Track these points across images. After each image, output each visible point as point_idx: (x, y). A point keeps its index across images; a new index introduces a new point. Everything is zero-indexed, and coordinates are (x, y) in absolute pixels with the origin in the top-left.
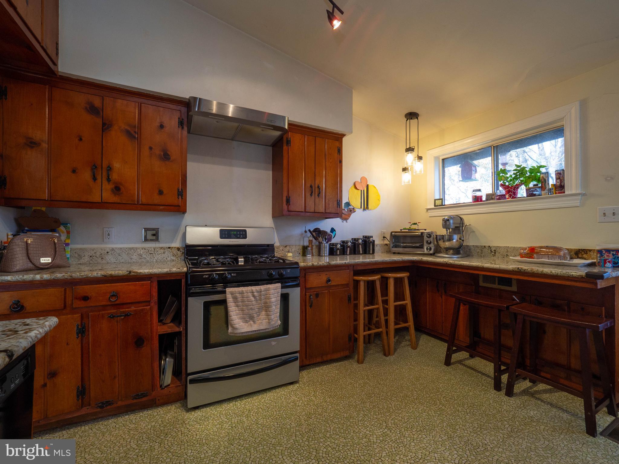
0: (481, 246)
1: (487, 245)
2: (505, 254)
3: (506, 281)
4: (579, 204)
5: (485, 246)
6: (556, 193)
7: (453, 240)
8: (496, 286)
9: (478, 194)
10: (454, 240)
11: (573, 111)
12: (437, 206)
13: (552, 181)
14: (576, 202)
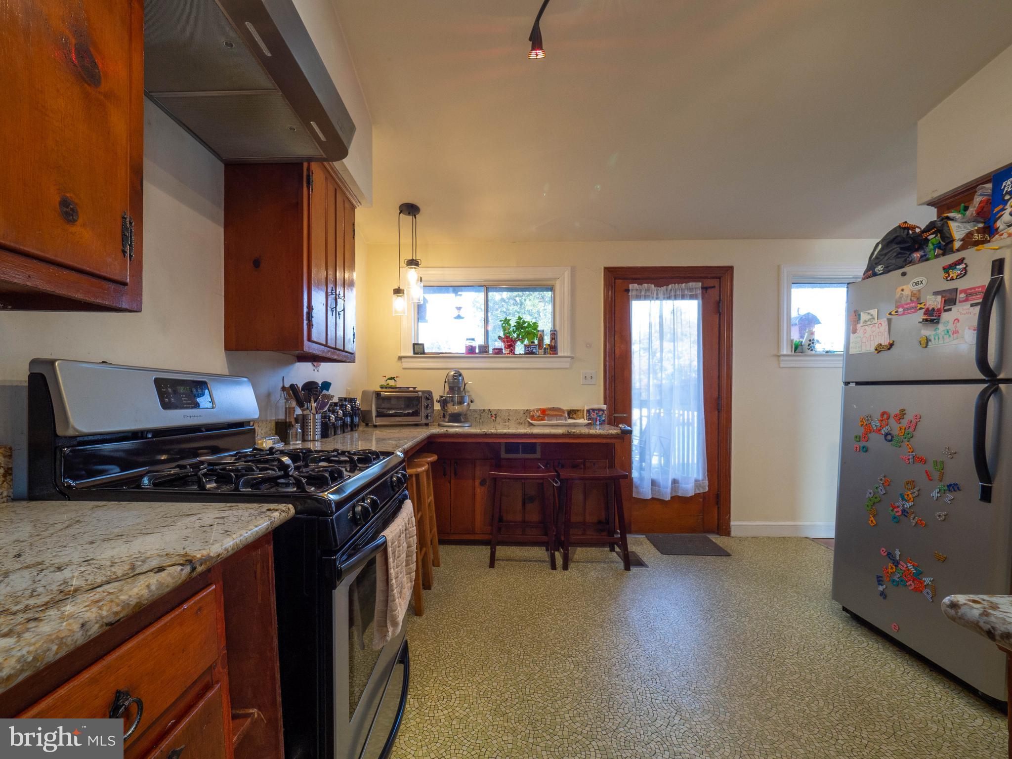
0: (480, 410)
1: (487, 408)
2: (506, 418)
3: (530, 448)
4: (568, 366)
5: (484, 410)
6: (550, 354)
7: (464, 403)
8: (521, 456)
9: (473, 344)
10: (466, 404)
11: (566, 274)
12: (417, 354)
13: (547, 340)
14: (566, 364)
